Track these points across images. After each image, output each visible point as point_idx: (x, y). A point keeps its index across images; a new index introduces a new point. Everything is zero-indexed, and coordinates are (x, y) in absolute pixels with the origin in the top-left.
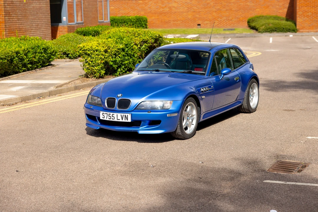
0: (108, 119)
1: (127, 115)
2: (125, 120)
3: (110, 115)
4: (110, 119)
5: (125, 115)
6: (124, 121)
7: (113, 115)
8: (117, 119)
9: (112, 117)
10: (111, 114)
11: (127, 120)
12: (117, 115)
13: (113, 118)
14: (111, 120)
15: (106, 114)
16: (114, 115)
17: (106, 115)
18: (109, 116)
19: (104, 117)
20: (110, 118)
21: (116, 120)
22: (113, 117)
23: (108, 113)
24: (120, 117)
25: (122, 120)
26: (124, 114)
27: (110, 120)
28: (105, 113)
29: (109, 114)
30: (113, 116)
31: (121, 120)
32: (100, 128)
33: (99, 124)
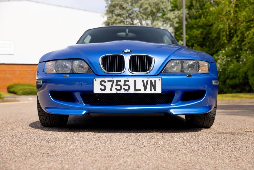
0: (114, 91)
1: (155, 81)
2: (151, 90)
3: (119, 83)
4: (120, 90)
5: (151, 81)
6: (148, 91)
7: (125, 81)
8: (135, 89)
9: (123, 87)
10: (123, 80)
11: (155, 89)
12: (135, 81)
13: (127, 88)
14: (123, 91)
15: (109, 81)
16: (128, 81)
17: (108, 85)
18: (117, 85)
19: (103, 88)
20: (119, 88)
21: (132, 91)
22: (127, 85)
23: (115, 80)
24: (140, 86)
25: (145, 89)
26: (149, 80)
27: (118, 92)
28: (106, 80)
29: (117, 81)
30: (127, 83)
31: (142, 91)
32: (87, 112)
33: (84, 105)
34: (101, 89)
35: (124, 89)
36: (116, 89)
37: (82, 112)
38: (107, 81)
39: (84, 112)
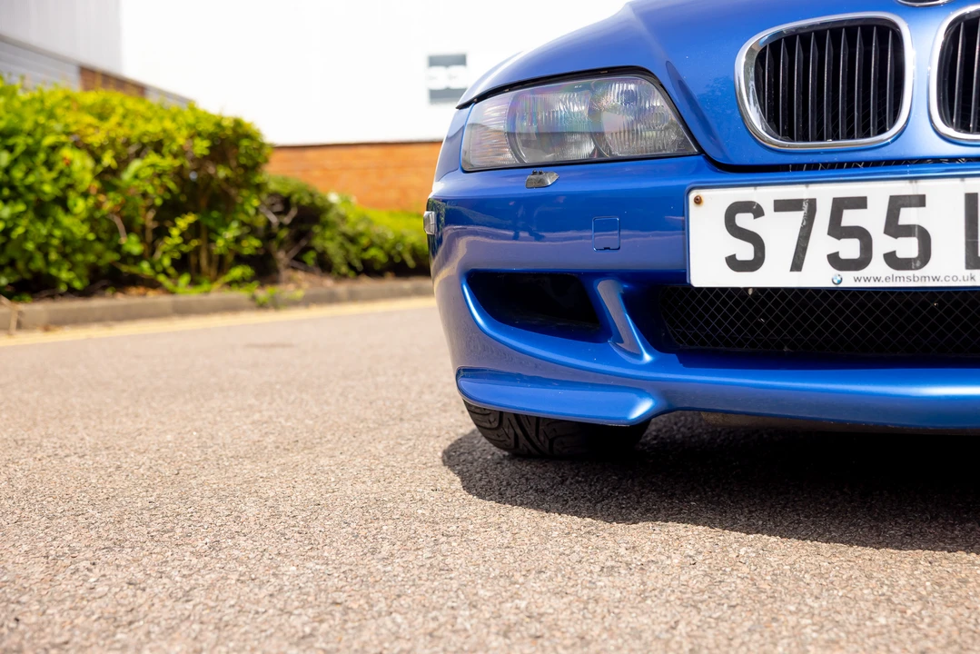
0: (817, 275)
3: (850, 218)
4: (861, 263)
7: (896, 204)
8: (973, 260)
9: (883, 244)
10: (879, 192)
12: (972, 201)
13: (907, 248)
14: (877, 275)
15: (781, 206)
16: (920, 201)
17: (779, 231)
18: (837, 230)
19: (745, 251)
20: (850, 249)
22: (907, 231)
23: (824, 193)
27: (849, 280)
28: (764, 195)
30: (908, 216)
32: (663, 405)
33: (647, 358)
34: (733, 263)
35: (891, 259)
36: (835, 260)
37: (631, 406)
38: (768, 207)
39: (643, 408)
